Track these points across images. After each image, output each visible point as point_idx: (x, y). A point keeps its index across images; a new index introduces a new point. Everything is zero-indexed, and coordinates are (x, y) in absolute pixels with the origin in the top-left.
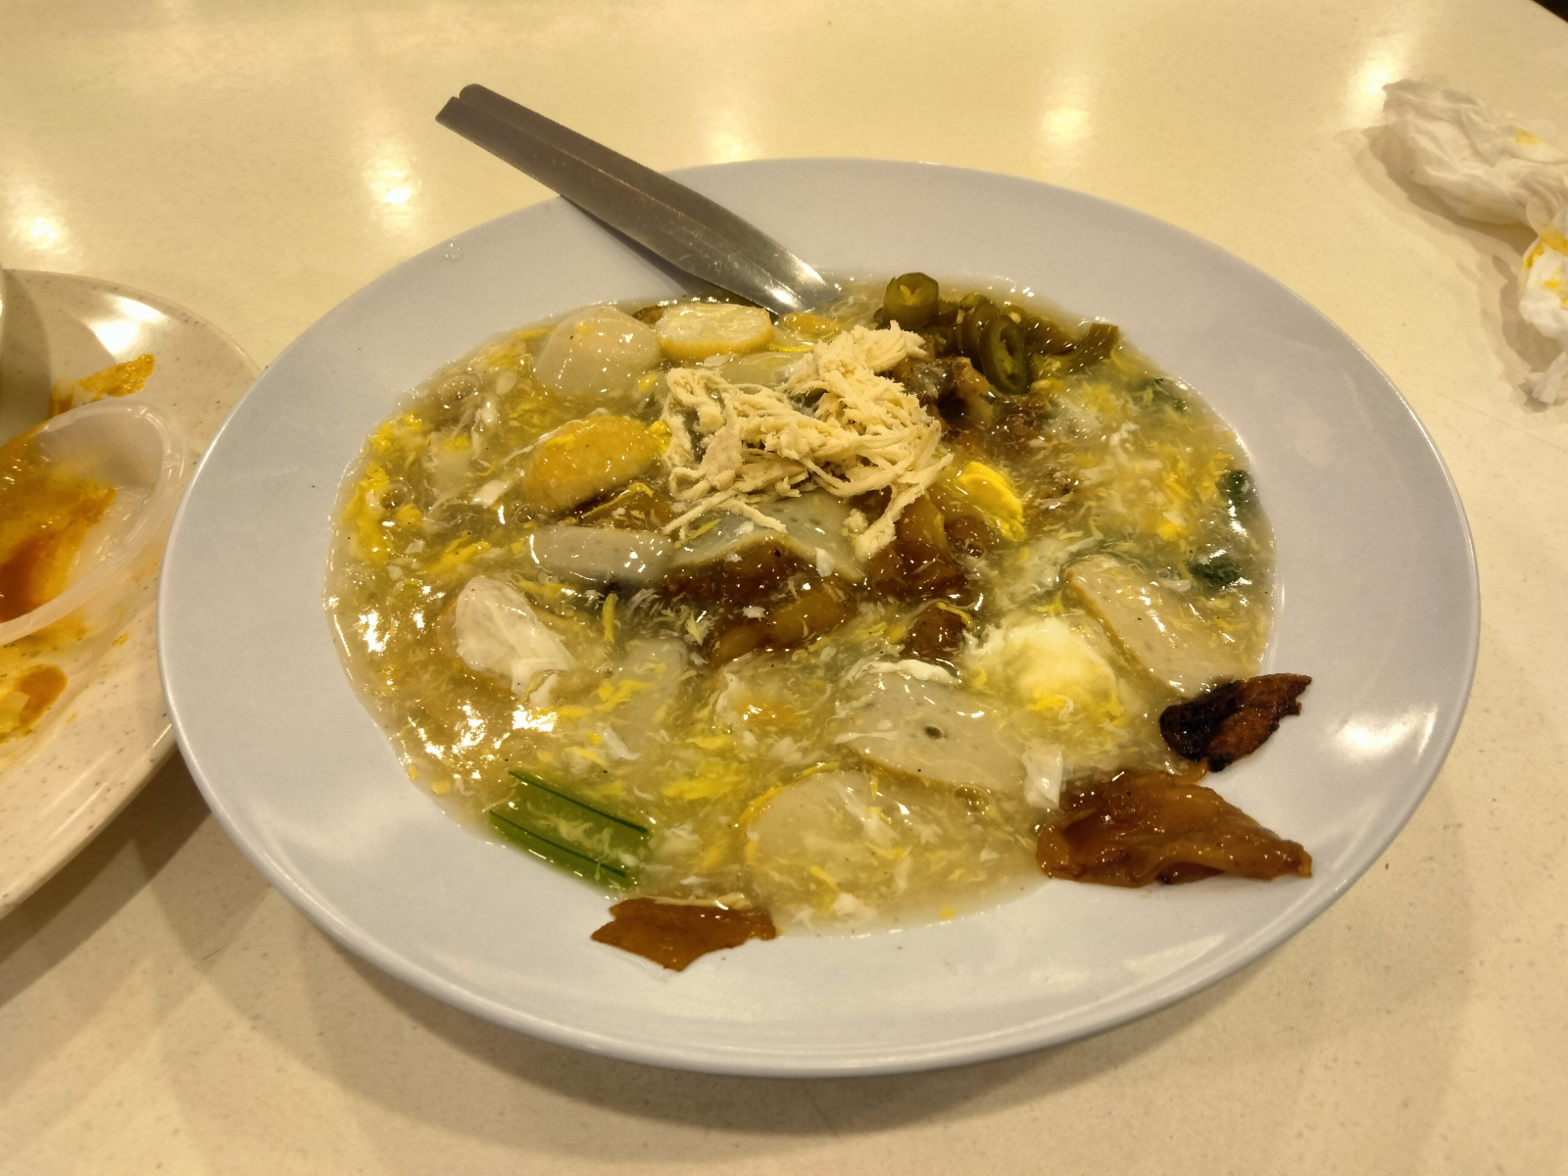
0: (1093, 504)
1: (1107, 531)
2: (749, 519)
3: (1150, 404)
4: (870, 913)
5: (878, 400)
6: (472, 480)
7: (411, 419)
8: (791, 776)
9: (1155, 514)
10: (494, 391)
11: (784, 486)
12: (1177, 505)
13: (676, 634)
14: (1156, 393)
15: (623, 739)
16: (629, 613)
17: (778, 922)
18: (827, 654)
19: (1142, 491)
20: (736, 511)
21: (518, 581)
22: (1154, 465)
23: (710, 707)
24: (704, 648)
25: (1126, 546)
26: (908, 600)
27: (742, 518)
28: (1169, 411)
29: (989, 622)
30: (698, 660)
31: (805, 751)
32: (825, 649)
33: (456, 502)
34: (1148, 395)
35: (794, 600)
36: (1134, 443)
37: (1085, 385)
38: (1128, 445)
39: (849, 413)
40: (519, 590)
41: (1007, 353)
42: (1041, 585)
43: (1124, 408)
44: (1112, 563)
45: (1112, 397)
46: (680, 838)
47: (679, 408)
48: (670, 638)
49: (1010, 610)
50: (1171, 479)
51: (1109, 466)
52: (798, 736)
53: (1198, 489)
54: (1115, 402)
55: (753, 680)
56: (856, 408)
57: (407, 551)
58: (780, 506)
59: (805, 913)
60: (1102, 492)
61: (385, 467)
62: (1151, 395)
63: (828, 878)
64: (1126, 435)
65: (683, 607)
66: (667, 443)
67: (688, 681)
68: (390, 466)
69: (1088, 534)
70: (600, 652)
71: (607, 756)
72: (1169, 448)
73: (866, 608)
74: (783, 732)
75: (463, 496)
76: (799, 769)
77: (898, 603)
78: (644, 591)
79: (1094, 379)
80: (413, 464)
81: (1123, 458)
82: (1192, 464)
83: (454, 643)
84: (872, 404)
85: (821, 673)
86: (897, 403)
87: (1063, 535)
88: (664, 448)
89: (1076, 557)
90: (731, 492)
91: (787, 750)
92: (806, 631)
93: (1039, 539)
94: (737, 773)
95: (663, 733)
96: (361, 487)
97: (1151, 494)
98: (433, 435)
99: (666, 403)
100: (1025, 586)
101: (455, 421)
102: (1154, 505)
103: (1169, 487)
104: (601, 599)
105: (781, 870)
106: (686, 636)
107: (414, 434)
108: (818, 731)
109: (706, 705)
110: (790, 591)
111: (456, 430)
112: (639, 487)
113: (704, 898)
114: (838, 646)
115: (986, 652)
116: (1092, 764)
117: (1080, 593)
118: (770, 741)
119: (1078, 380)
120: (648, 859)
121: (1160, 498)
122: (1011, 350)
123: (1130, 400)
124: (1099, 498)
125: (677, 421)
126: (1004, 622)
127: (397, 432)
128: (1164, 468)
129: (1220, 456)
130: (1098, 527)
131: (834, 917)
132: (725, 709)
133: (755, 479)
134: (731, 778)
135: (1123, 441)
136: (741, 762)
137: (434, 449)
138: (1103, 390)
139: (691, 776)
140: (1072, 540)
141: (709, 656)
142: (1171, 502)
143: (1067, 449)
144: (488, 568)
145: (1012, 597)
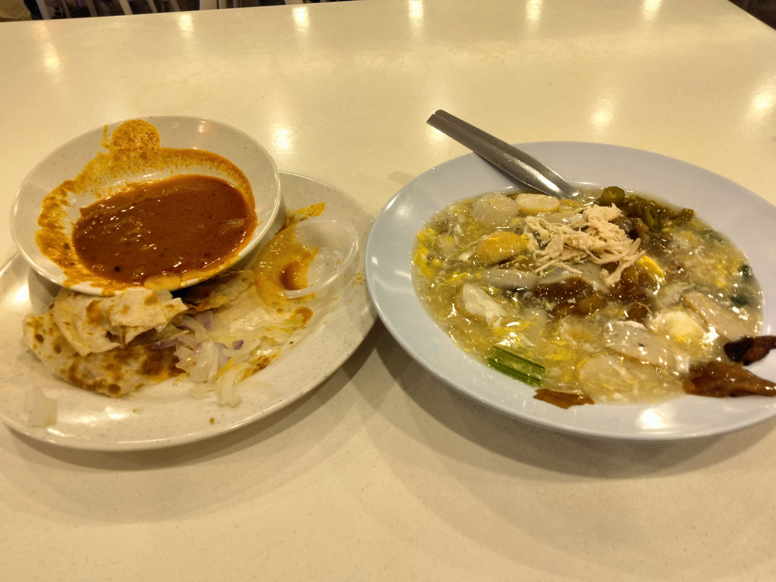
0: (690, 273)
1: (697, 283)
2: (566, 270)
3: (708, 239)
4: (627, 400)
5: (611, 231)
6: (457, 252)
7: (431, 230)
8: (591, 355)
9: (714, 278)
10: (458, 222)
11: (578, 259)
12: (723, 276)
13: (542, 307)
14: (710, 235)
15: (529, 340)
16: (523, 299)
17: (594, 399)
18: (598, 317)
19: (708, 270)
20: (560, 267)
21: (480, 286)
22: (713, 261)
23: (558, 331)
24: (554, 312)
25: (705, 289)
26: (626, 301)
27: (563, 269)
28: (716, 242)
29: (656, 311)
30: (552, 317)
31: (595, 348)
32: (597, 315)
33: (453, 259)
34: (708, 236)
35: (586, 298)
36: (704, 253)
37: (682, 231)
38: (702, 254)
39: (601, 235)
40: (482, 289)
41: (652, 217)
42: (674, 300)
43: (698, 240)
44: (699, 294)
45: (693, 236)
46: (555, 371)
47: (530, 231)
48: (540, 308)
49: (664, 308)
50: (719, 267)
51: (695, 260)
52: (592, 343)
53: (731, 271)
54: (695, 238)
55: (572, 324)
56: (604, 233)
57: (440, 274)
58: (576, 266)
59: (604, 398)
60: (693, 270)
61: (425, 245)
62: (709, 236)
63: (611, 388)
64: (700, 250)
65: (544, 298)
66: (528, 242)
67: (549, 323)
68: (427, 245)
69: (689, 283)
70: (515, 311)
71: (525, 344)
72: (718, 255)
73: (610, 304)
74: (586, 342)
75: (455, 257)
76: (594, 353)
77: (622, 302)
78: (528, 292)
79: (685, 229)
80: (435, 245)
81: (700, 258)
82: (727, 262)
83: (463, 305)
84: (609, 232)
85: (597, 323)
86: (617, 232)
87: (680, 284)
88: (527, 244)
89: (686, 291)
90: (557, 260)
91: (587, 347)
92: (591, 309)
93: (671, 284)
94: (572, 353)
95: (543, 338)
96: (418, 252)
97: (712, 272)
98: (440, 236)
99: (525, 229)
100: (668, 300)
101: (447, 231)
102: (714, 275)
103: (719, 269)
104: (512, 294)
105: (593, 384)
106: (546, 308)
107: (432, 235)
108: (599, 342)
109: (557, 331)
110: (584, 295)
111: (448, 234)
112: (522, 257)
113: (567, 390)
114: (601, 315)
115: (657, 321)
116: (700, 360)
117: (690, 303)
118: (582, 344)
119: (679, 229)
120: (545, 377)
121: (716, 273)
122: (653, 217)
123: (701, 237)
124: (692, 272)
125: (531, 235)
126: (662, 311)
127: (426, 234)
128: (717, 263)
129: (739, 260)
130: (693, 282)
131: (614, 400)
132: (564, 333)
133: (567, 256)
134: (570, 355)
135: (699, 252)
136: (572, 350)
137: (441, 241)
138: (689, 233)
139: (555, 353)
140: (684, 286)
141: (555, 315)
142: (720, 275)
143: (678, 253)
144: (470, 282)
145: (664, 303)
